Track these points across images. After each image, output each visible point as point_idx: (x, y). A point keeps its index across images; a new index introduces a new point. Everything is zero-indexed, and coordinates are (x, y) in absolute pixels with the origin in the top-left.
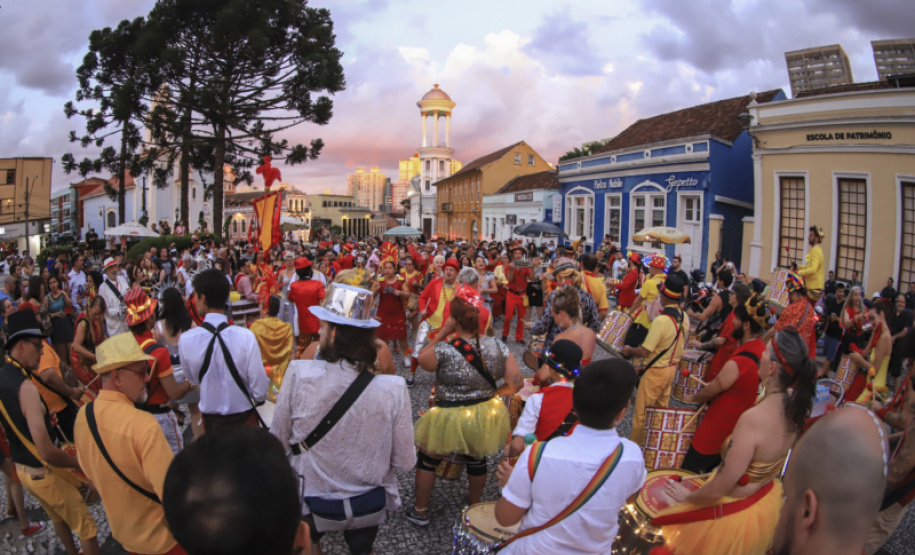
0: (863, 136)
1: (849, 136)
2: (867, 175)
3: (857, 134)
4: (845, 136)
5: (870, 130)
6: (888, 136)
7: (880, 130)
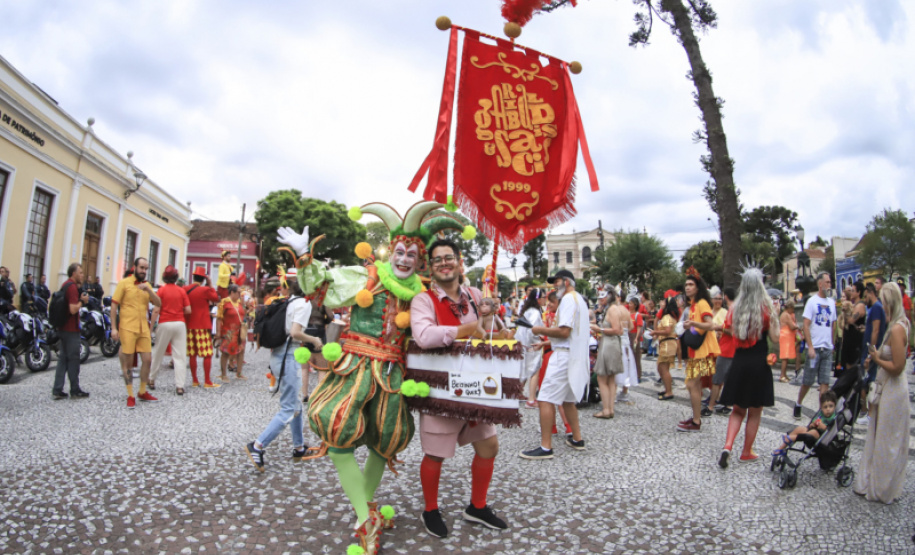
0: (25, 132)
1: (14, 124)
2: (14, 170)
3: (21, 127)
4: (11, 122)
5: (31, 130)
6: (40, 142)
7: (38, 135)
